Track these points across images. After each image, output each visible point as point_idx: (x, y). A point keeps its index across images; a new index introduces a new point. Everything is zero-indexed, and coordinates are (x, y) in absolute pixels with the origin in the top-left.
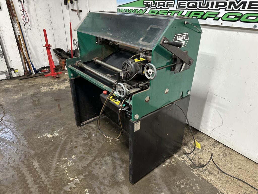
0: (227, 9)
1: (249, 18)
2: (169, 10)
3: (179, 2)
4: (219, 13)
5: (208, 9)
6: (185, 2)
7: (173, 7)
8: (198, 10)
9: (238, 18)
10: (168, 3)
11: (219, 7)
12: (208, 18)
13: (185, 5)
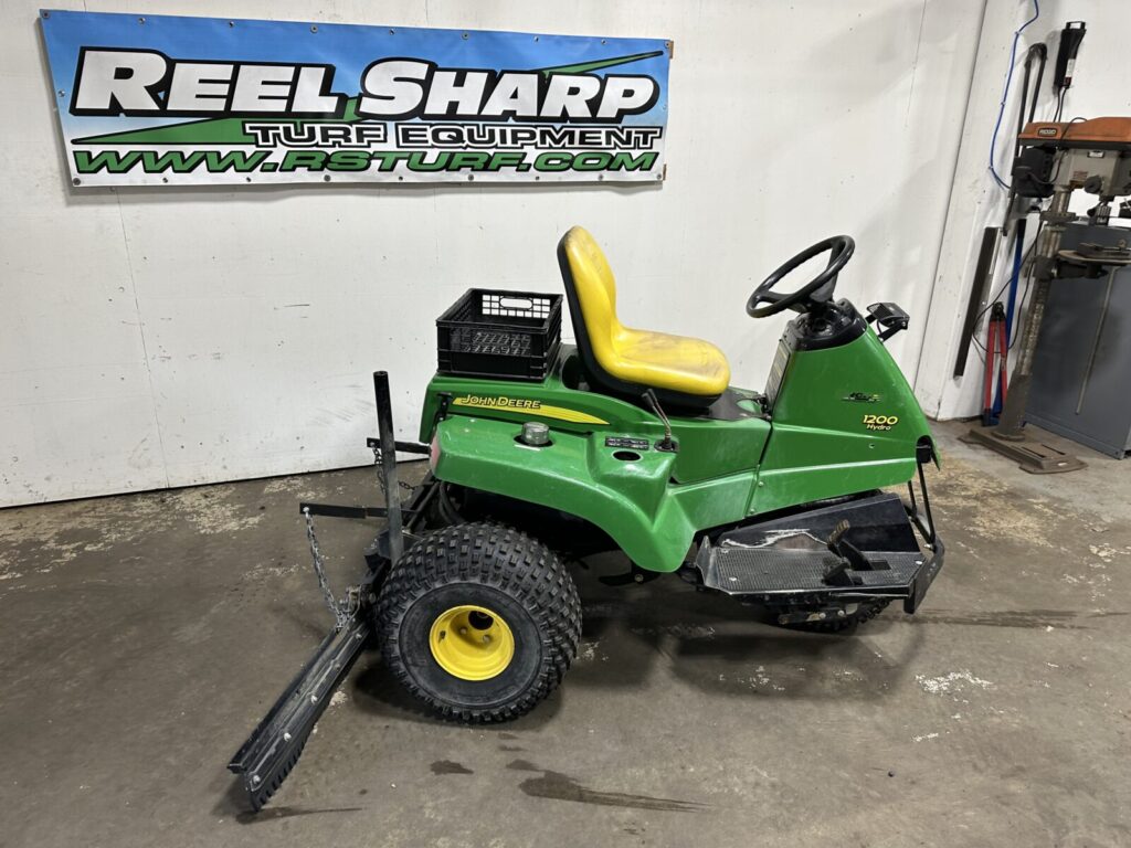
0: (539, 145)
1: (588, 162)
2: (371, 151)
3: (403, 129)
4: (525, 154)
5: (496, 147)
6: (425, 130)
7: (385, 141)
8: (469, 150)
9: (567, 165)
10: (359, 131)
11: (520, 142)
12: (502, 168)
13: (425, 136)
